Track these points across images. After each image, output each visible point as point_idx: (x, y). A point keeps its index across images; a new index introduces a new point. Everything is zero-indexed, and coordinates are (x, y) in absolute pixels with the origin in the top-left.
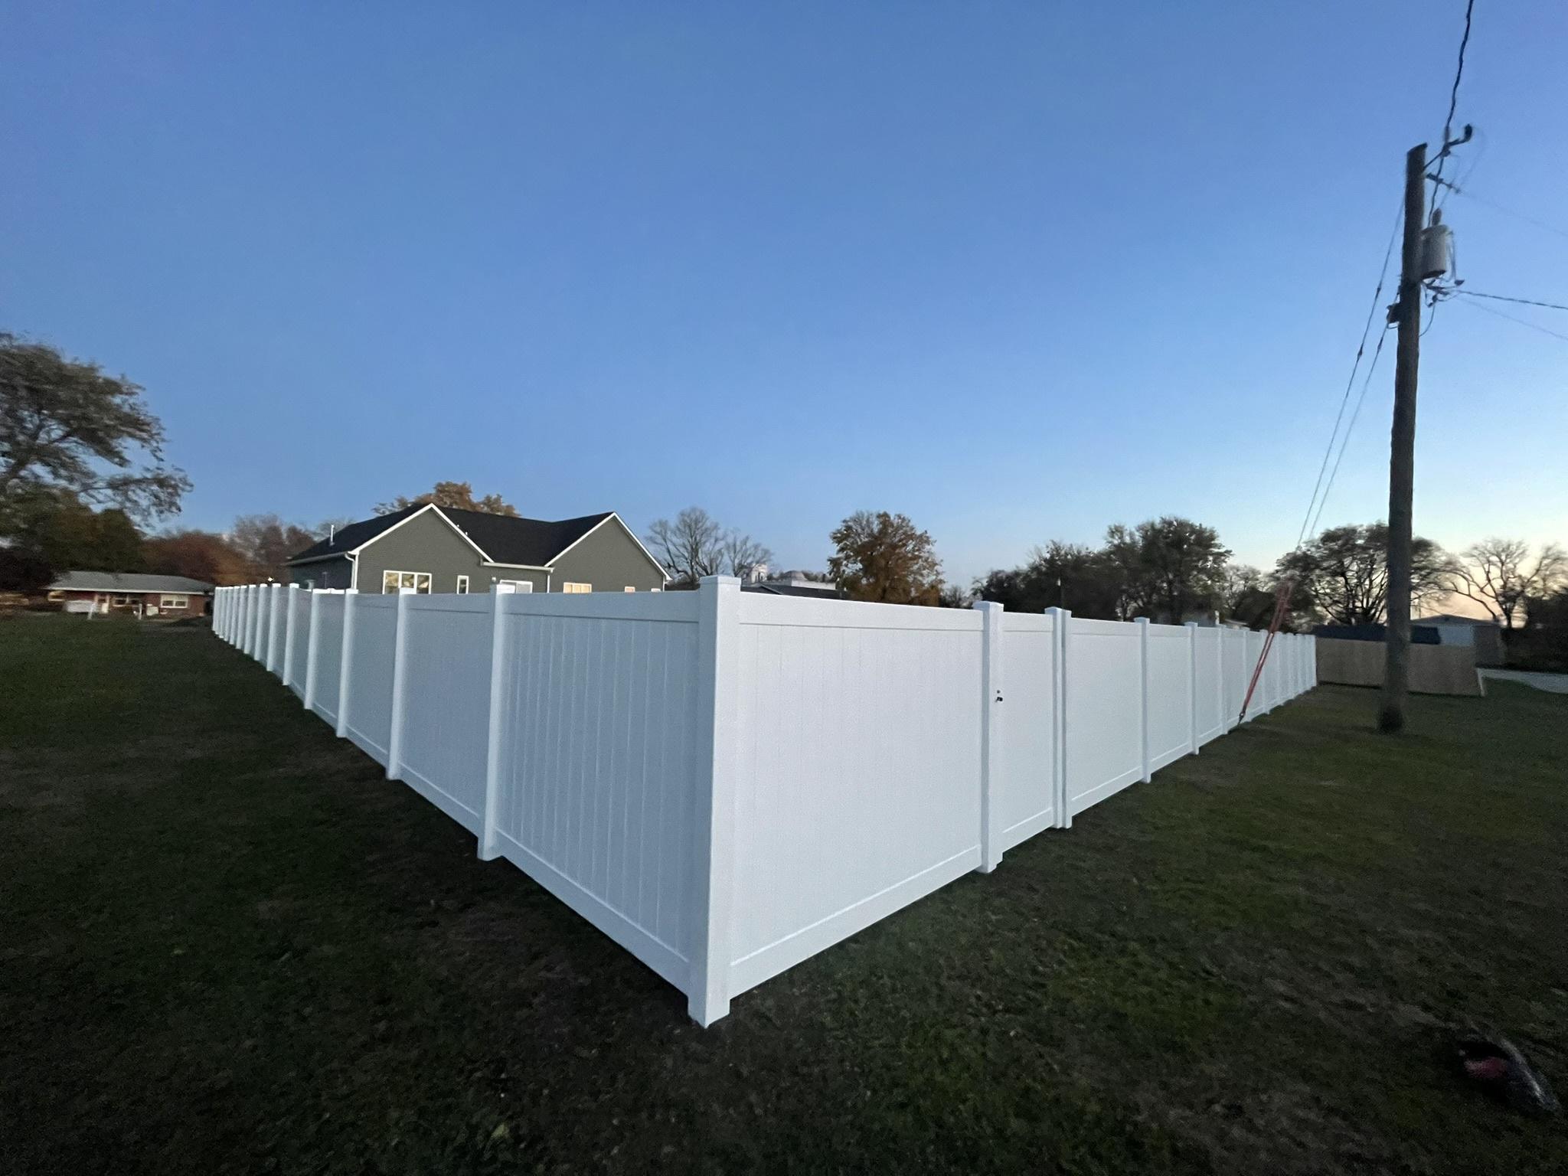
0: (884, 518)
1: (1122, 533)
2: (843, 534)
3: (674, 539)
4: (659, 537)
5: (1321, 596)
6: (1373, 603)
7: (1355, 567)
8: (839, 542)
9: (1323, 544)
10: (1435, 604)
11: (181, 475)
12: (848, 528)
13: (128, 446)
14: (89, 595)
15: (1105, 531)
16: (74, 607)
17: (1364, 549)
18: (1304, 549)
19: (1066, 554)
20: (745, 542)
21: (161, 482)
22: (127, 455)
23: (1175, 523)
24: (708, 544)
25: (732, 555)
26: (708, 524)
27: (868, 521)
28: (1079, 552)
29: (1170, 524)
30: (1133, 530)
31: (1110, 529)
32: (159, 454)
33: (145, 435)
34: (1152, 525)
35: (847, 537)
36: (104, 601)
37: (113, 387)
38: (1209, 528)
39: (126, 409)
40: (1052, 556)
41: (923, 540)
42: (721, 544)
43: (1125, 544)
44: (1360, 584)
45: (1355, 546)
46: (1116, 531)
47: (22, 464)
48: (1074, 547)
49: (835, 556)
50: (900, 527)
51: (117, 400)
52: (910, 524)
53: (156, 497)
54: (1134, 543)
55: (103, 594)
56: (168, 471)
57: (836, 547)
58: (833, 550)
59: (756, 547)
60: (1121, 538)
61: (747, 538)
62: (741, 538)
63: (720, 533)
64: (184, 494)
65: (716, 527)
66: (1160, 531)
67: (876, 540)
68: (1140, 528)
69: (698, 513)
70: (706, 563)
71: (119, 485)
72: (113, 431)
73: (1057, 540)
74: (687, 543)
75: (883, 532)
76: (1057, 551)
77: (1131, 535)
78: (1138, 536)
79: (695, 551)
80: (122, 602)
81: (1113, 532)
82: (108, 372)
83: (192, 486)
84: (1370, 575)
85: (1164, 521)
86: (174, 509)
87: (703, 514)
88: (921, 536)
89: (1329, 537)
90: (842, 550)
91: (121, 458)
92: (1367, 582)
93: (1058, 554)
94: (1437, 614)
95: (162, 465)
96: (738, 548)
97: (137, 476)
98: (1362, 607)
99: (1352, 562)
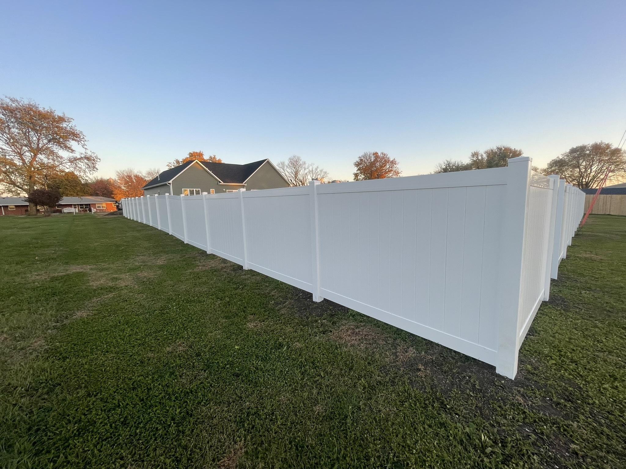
0: (376, 154)
1: (478, 155)
2: (358, 163)
3: (288, 170)
4: (281, 169)
5: (567, 178)
6: (591, 180)
7: (584, 164)
8: (357, 166)
9: (570, 154)
10: (620, 178)
11: (95, 155)
12: (361, 160)
13: (73, 144)
14: (70, 206)
15: (470, 155)
16: (66, 210)
17: (589, 155)
18: (561, 157)
19: (453, 166)
20: (316, 169)
21: (88, 159)
22: (73, 148)
23: (503, 149)
24: (302, 171)
25: (311, 175)
26: (301, 162)
27: (369, 156)
28: (458, 165)
29: (501, 149)
30: (483, 153)
31: (472, 154)
32: (85, 147)
33: (78, 139)
34: (492, 150)
35: (361, 164)
36: (76, 207)
37: (62, 119)
38: (518, 150)
39: (68, 129)
40: (446, 167)
41: (393, 163)
42: (307, 171)
43: (479, 160)
44: (586, 171)
45: (585, 154)
46: (475, 154)
47: (35, 155)
48: (456, 163)
49: (356, 172)
50: (383, 158)
51: (64, 125)
52: (388, 157)
53: (88, 165)
54: (482, 159)
55: (75, 205)
56: (89, 153)
57: (356, 169)
58: (355, 170)
59: (321, 171)
60: (477, 157)
61: (317, 167)
62: (315, 167)
63: (306, 166)
64: (98, 163)
65: (305, 163)
66: (496, 153)
67: (373, 164)
68: (486, 152)
69: (296, 158)
70: (301, 179)
71: (73, 161)
72: (66, 138)
73: (449, 160)
74: (293, 171)
75: (376, 160)
76: (449, 165)
77: (482, 156)
78: (485, 156)
79: (296, 174)
80: (83, 208)
81: (473, 155)
82: (58, 113)
83: (100, 159)
84: (591, 166)
85: (498, 148)
86: (95, 169)
87: (299, 158)
88: (392, 161)
89: (573, 151)
90: (359, 170)
91: (71, 150)
92: (589, 170)
93: (449, 166)
94: (620, 183)
95: (87, 151)
96: (314, 172)
97: (79, 157)
98: (586, 181)
99: (583, 162)
